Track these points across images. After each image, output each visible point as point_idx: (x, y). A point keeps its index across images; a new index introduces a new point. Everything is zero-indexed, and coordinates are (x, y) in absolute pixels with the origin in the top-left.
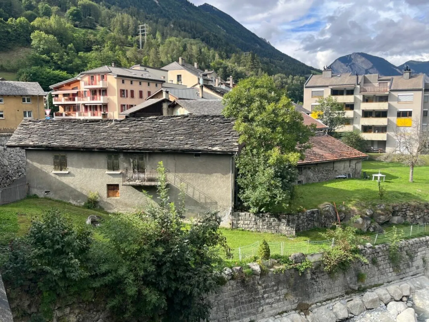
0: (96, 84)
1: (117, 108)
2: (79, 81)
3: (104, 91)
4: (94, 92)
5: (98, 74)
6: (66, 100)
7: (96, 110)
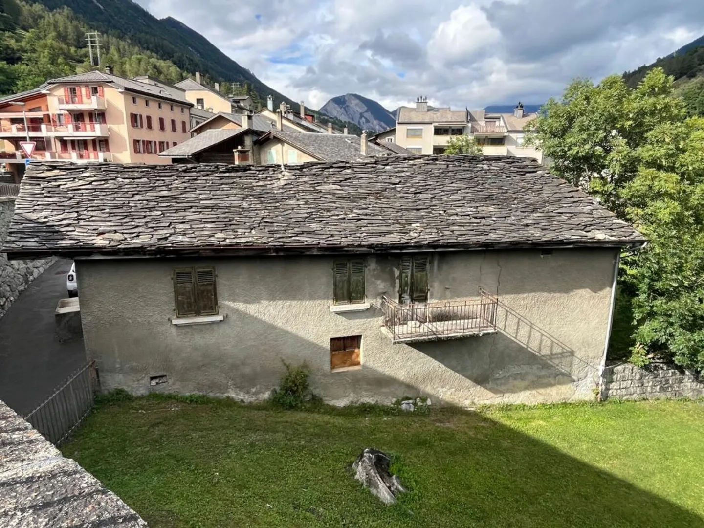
0: (81, 102)
1: (128, 144)
2: (44, 95)
3: (99, 116)
4: (78, 117)
5: (86, 84)
6: (19, 130)
7: (86, 148)
